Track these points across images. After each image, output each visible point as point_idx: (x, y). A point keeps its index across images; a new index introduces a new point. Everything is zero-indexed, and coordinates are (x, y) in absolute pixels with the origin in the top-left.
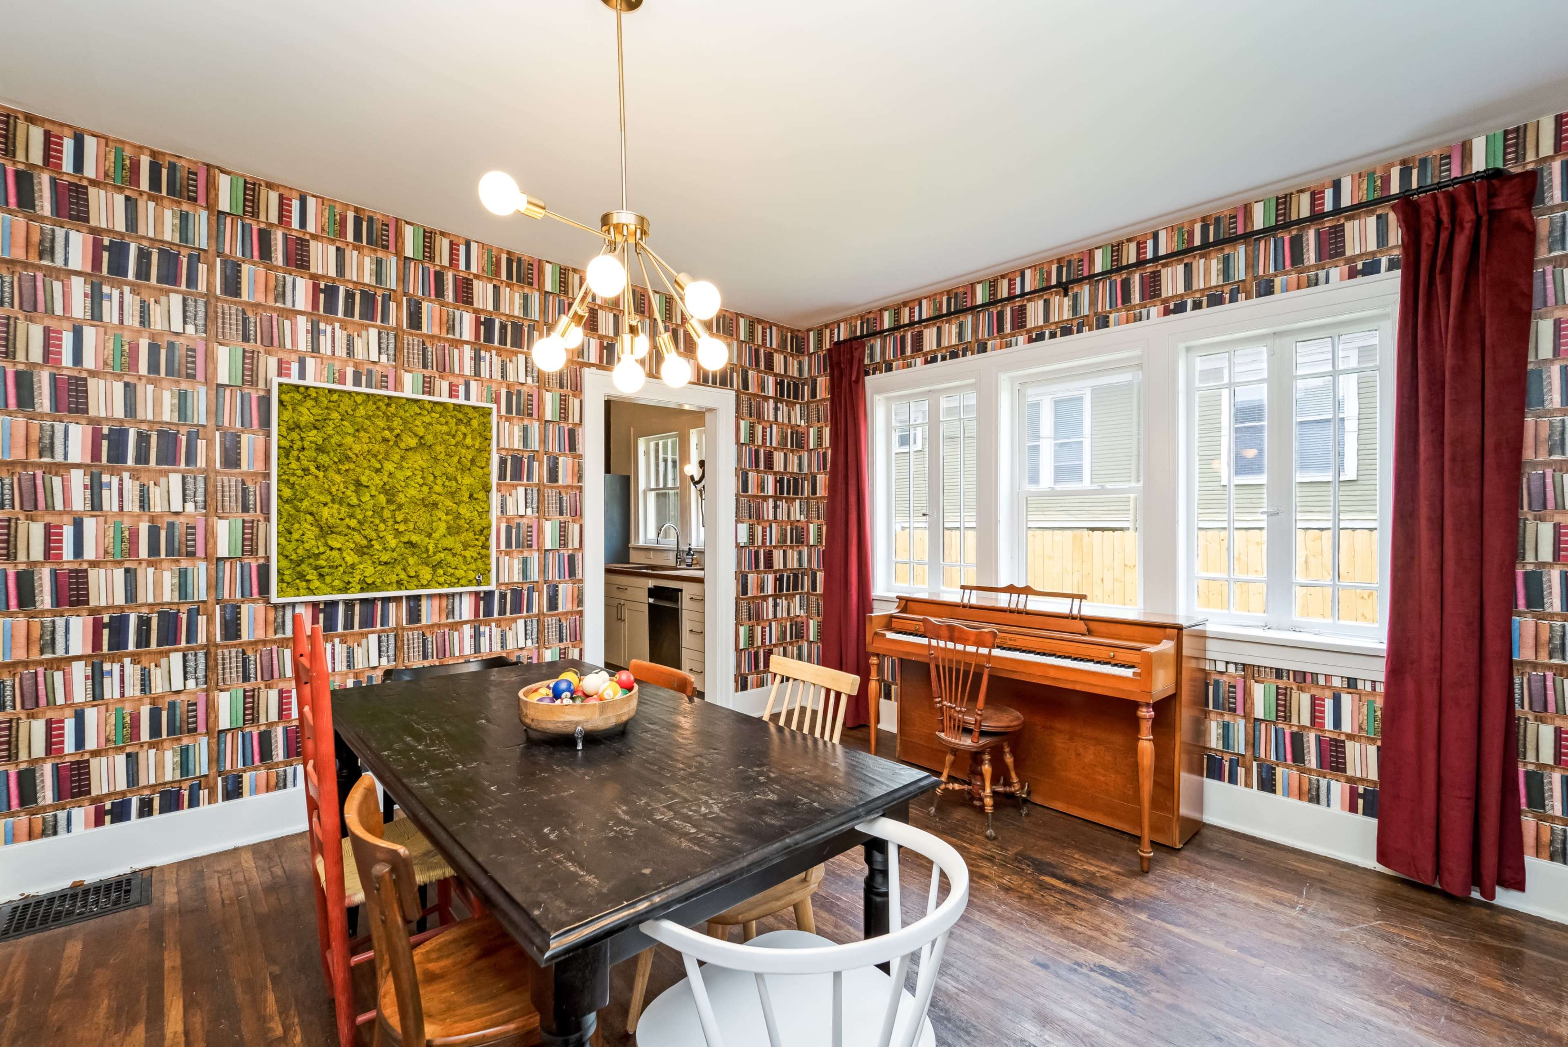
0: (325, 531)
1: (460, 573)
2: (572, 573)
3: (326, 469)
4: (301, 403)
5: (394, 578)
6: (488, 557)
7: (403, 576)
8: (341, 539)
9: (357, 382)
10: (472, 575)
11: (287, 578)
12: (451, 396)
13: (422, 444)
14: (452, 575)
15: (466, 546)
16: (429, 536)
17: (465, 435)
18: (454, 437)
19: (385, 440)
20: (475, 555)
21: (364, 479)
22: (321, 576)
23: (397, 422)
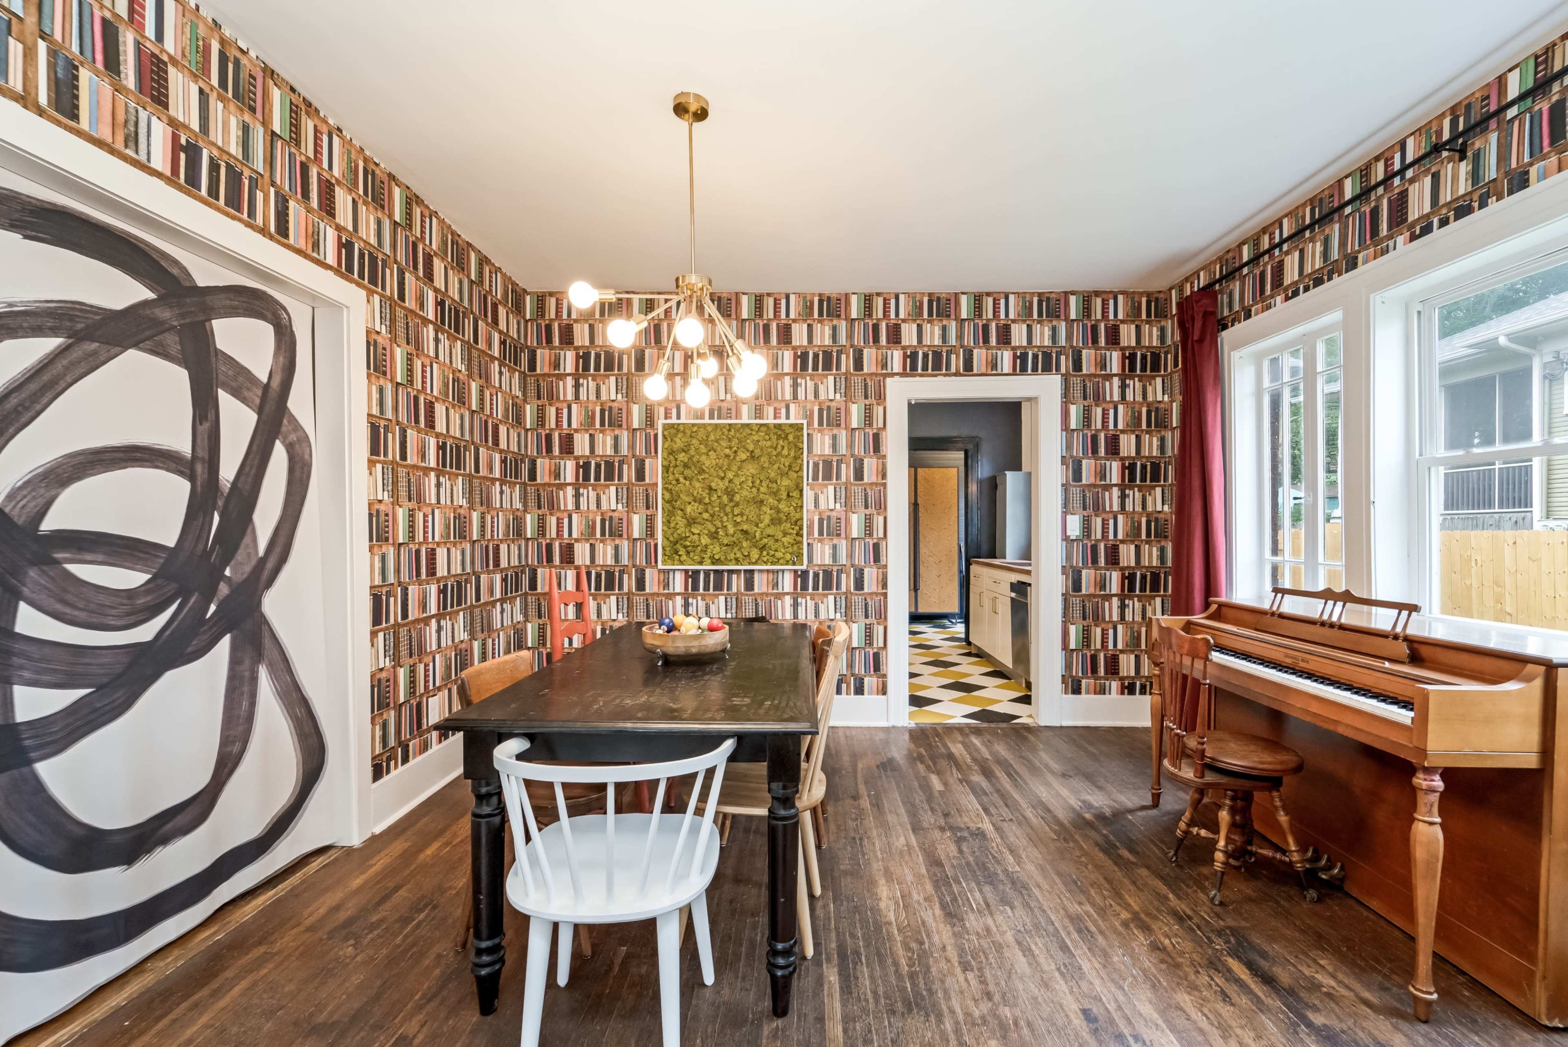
0: (691, 522)
1: (779, 555)
2: (877, 559)
3: (691, 480)
4: (676, 435)
5: (732, 556)
6: (801, 542)
7: (739, 555)
8: (700, 527)
9: (711, 417)
10: (788, 557)
11: (668, 553)
12: (775, 418)
13: (753, 457)
14: (773, 556)
15: (785, 534)
16: (757, 525)
17: (783, 447)
18: (775, 449)
19: (727, 456)
20: (792, 541)
21: (713, 485)
22: (688, 553)
23: (735, 442)
